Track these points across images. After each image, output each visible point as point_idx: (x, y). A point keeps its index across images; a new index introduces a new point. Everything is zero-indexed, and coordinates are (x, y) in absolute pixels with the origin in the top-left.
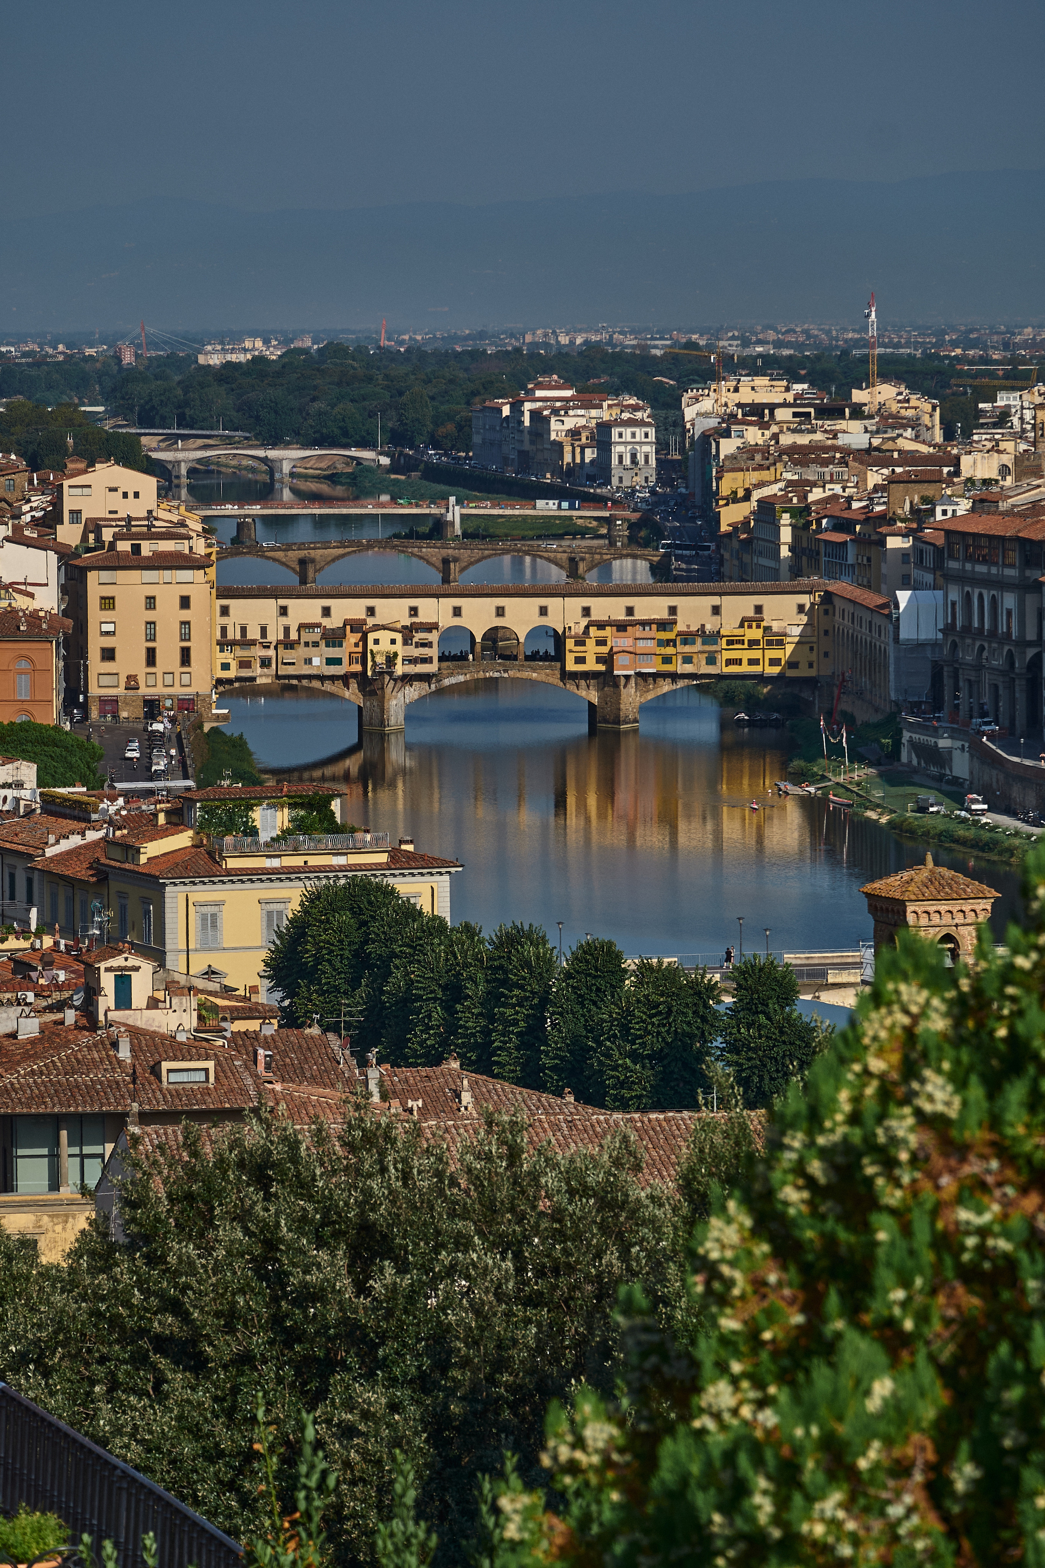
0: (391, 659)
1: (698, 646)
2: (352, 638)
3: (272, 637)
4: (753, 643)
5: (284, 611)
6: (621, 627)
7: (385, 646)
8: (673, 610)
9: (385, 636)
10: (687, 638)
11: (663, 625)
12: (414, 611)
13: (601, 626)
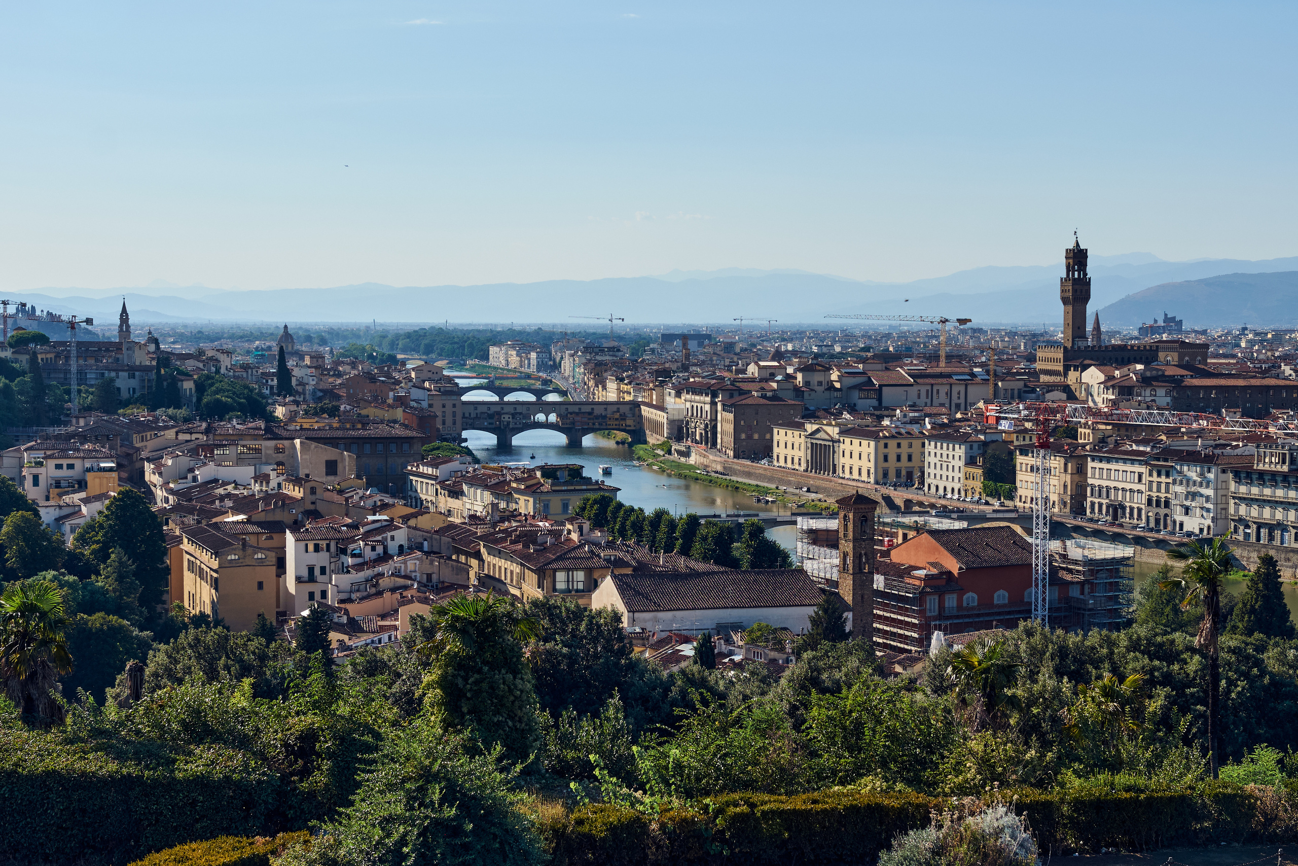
0: (508, 423)
1: (600, 420)
2: (497, 417)
3: (472, 416)
4: (617, 419)
5: (476, 409)
6: (577, 414)
7: (507, 419)
8: (593, 409)
9: (507, 417)
10: (597, 417)
11: (590, 413)
12: (515, 409)
13: (571, 413)
